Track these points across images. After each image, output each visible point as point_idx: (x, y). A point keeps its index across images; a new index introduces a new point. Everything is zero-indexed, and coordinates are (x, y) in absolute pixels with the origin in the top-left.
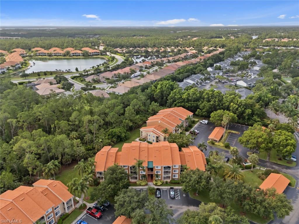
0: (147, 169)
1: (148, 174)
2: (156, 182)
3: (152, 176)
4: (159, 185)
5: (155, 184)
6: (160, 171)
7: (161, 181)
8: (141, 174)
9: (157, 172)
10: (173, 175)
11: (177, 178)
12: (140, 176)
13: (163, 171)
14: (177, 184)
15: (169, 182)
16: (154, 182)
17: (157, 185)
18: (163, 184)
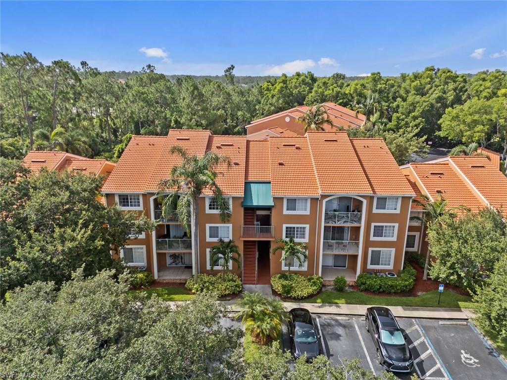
0: (242, 211)
1: (246, 243)
2: (285, 283)
3: (264, 248)
4: (305, 293)
5: (279, 289)
6: (307, 226)
7: (309, 280)
8: (208, 239)
9: (290, 232)
10: (370, 249)
11: (391, 267)
12: (208, 250)
13: (323, 225)
14: (396, 293)
15: (352, 286)
16: (278, 284)
17: (293, 294)
18: (319, 292)
